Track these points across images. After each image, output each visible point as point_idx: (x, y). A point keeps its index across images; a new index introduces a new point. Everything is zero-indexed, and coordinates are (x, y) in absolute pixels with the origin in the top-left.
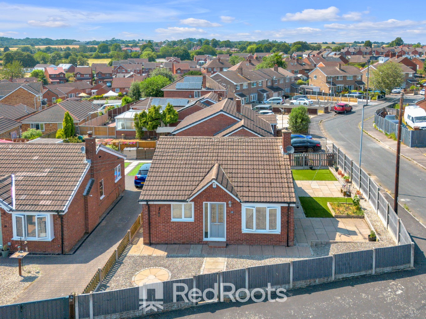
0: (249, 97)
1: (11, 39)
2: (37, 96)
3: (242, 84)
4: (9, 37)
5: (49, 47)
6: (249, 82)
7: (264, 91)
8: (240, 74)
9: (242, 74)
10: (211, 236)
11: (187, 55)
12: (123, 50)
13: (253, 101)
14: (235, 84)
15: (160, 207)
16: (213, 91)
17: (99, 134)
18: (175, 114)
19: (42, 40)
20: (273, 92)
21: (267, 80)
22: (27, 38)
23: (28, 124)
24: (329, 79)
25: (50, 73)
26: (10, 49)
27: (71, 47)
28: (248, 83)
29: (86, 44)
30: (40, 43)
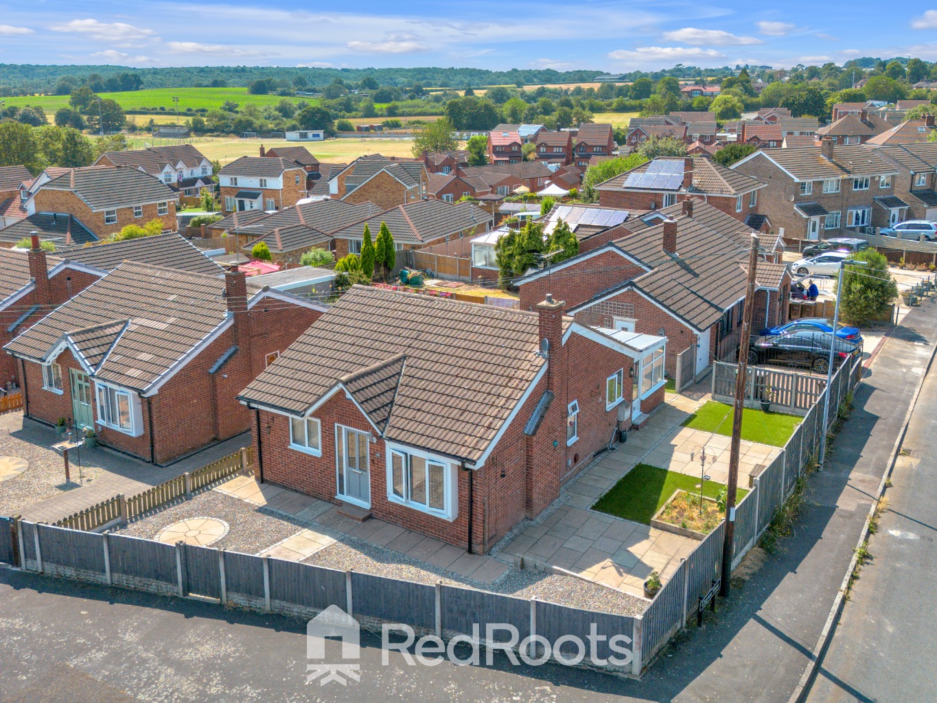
0: (844, 216)
1: (487, 71)
2: (408, 188)
3: (821, 183)
4: (484, 69)
5: (543, 88)
6: (846, 176)
7: (895, 202)
8: (825, 155)
9: (830, 157)
10: (349, 493)
11: (815, 102)
12: (683, 92)
13: (853, 225)
14: (797, 180)
15: (274, 416)
16: (705, 195)
17: (445, 272)
18: (568, 244)
19: (539, 72)
20: (925, 206)
21: (912, 172)
22: (513, 70)
23: (345, 240)
25: (495, 143)
26: (475, 91)
27: (585, 86)
28: (843, 180)
29: (620, 79)
30: (535, 80)
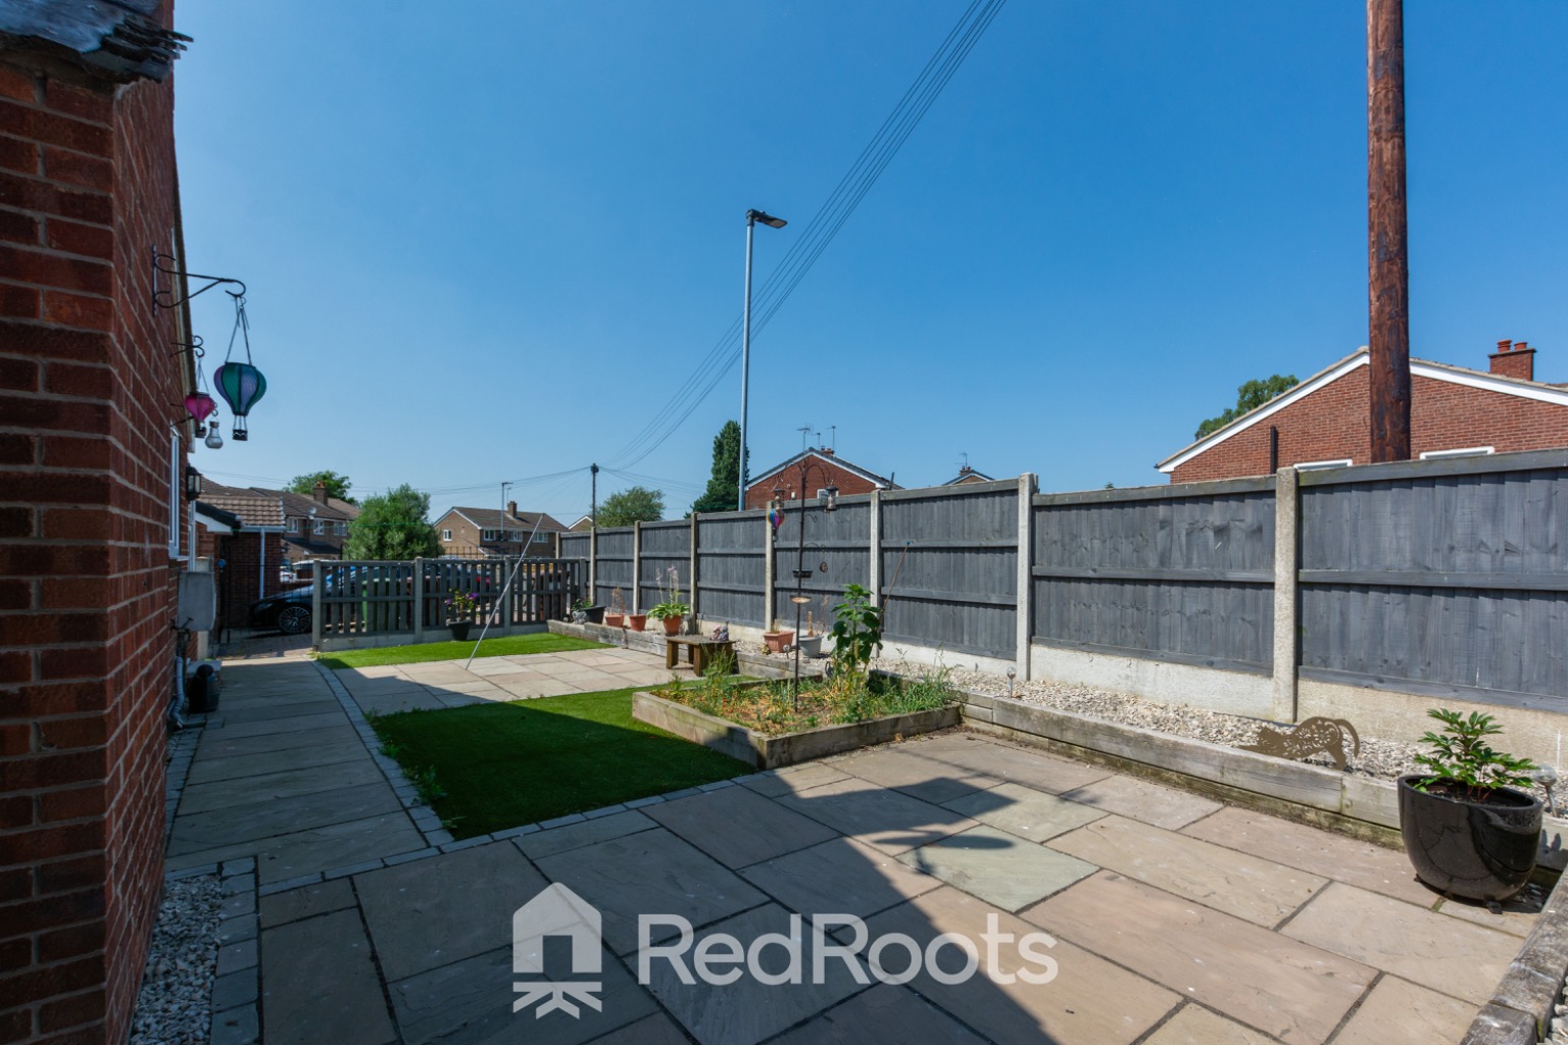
24: (487, 537)
